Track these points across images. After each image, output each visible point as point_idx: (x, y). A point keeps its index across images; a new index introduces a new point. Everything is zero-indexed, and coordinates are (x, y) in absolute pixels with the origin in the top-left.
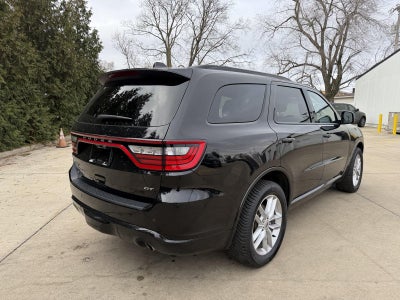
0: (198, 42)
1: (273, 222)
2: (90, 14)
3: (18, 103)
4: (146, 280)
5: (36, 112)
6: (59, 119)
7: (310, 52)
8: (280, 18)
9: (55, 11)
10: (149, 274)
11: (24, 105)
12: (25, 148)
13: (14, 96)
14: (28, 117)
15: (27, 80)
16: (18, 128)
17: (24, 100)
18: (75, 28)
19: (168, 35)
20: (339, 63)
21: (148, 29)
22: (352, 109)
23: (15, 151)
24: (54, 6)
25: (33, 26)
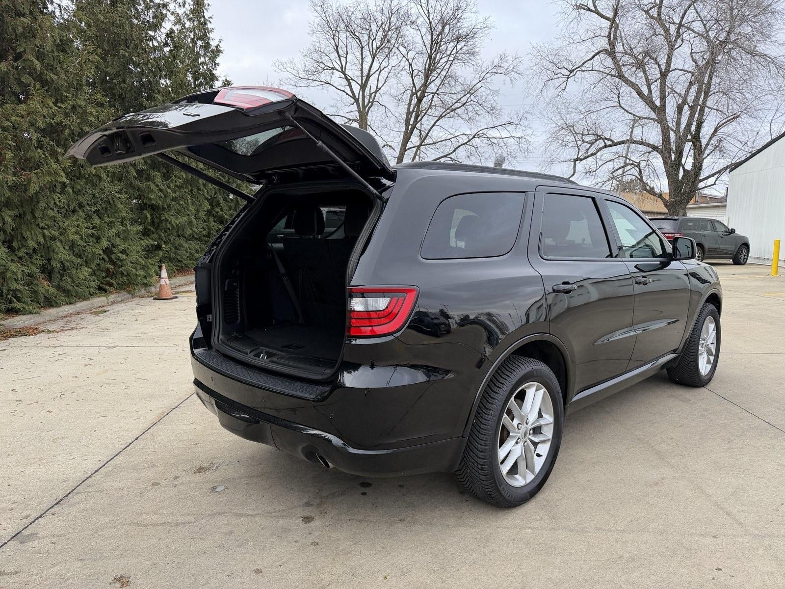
0: (420, 100)
1: (537, 430)
2: (217, 52)
3: (88, 217)
4: (317, 522)
5: (118, 235)
6: (159, 247)
7: (637, 119)
8: (579, 53)
9: (155, 49)
10: (323, 513)
11: (97, 221)
12: (99, 301)
13: (81, 206)
14: (105, 243)
15: (104, 176)
16: (87, 263)
17: (97, 212)
18: (190, 77)
19: (363, 87)
20: (696, 138)
21: (325, 76)
22: (720, 229)
23: (80, 305)
24: (153, 38)
25: (116, 76)
